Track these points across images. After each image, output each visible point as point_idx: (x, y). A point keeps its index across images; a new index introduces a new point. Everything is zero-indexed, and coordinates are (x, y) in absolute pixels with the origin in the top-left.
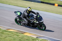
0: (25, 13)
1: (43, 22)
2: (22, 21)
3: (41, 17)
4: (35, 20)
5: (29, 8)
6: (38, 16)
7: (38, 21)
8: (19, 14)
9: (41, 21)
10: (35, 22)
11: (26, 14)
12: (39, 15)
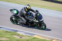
0: (23, 11)
1: (43, 21)
2: (19, 20)
3: (40, 15)
4: (34, 19)
5: (28, 5)
6: (38, 15)
7: (38, 20)
8: (15, 12)
9: (41, 20)
10: (34, 21)
11: (25, 12)
12: (39, 13)
